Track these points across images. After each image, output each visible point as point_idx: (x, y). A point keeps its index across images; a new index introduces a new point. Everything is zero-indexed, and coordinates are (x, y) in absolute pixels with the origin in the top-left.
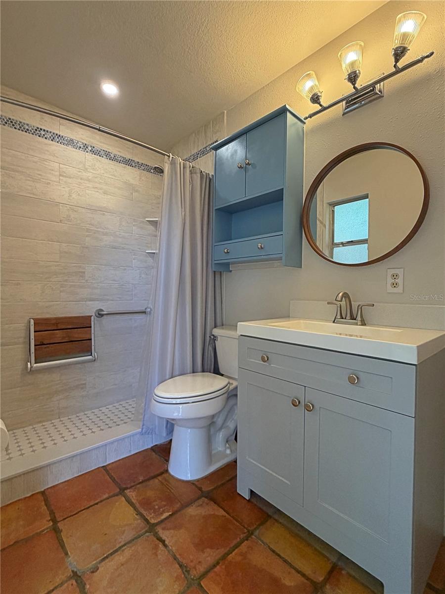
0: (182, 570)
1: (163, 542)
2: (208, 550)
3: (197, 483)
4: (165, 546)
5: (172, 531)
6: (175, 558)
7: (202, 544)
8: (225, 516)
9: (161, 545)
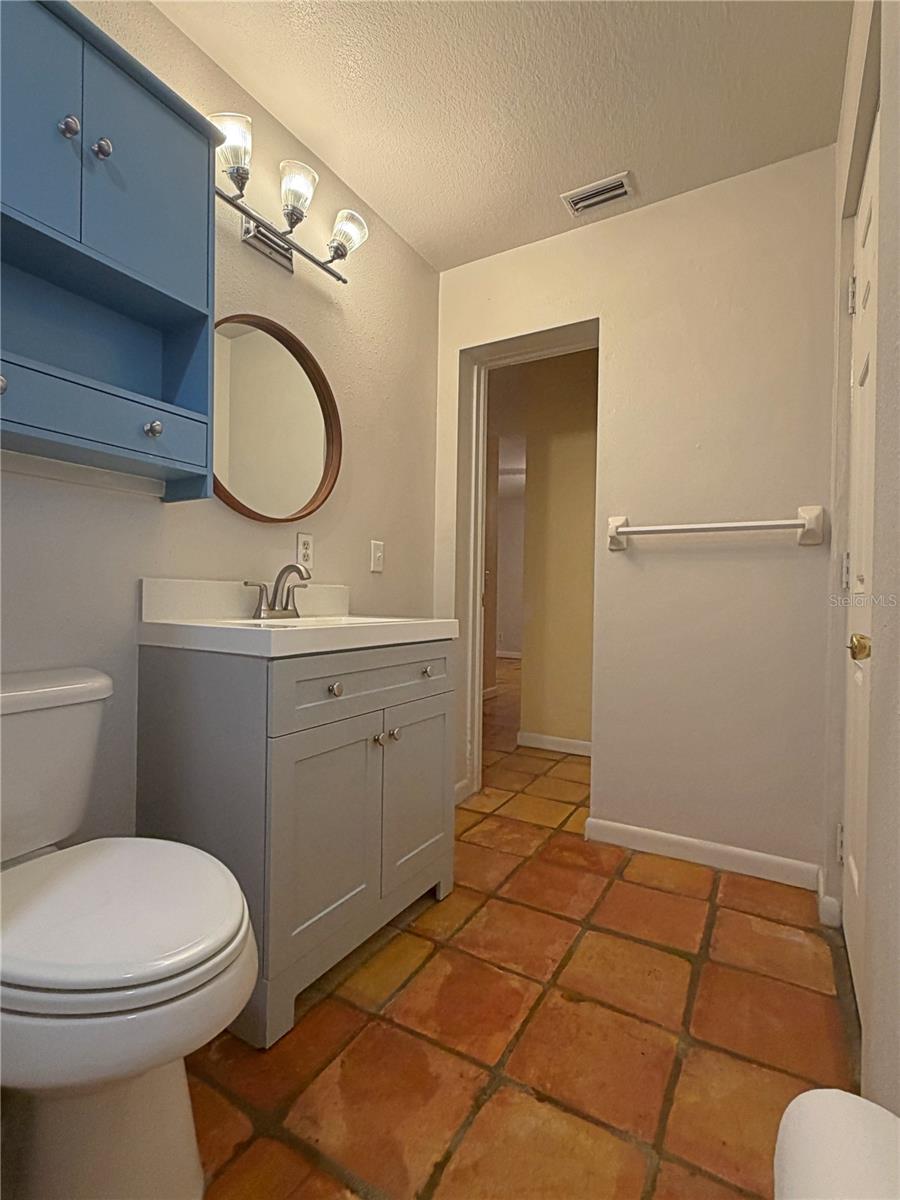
0: (486, 1101)
1: (439, 1167)
2: (431, 1069)
3: (213, 1167)
4: (448, 1157)
5: (406, 1159)
6: (468, 1123)
7: (424, 1085)
8: (343, 1062)
9: (451, 1166)
